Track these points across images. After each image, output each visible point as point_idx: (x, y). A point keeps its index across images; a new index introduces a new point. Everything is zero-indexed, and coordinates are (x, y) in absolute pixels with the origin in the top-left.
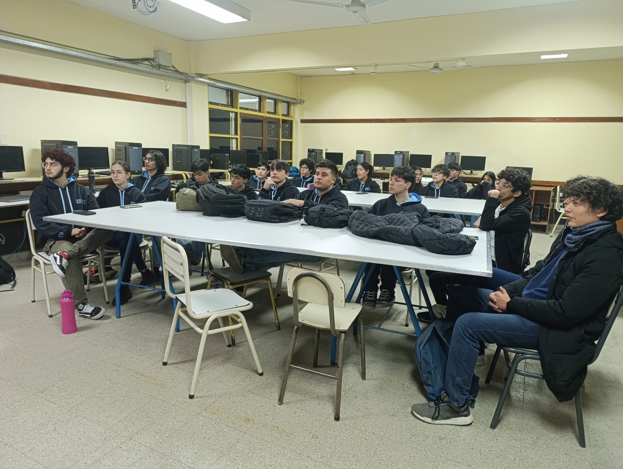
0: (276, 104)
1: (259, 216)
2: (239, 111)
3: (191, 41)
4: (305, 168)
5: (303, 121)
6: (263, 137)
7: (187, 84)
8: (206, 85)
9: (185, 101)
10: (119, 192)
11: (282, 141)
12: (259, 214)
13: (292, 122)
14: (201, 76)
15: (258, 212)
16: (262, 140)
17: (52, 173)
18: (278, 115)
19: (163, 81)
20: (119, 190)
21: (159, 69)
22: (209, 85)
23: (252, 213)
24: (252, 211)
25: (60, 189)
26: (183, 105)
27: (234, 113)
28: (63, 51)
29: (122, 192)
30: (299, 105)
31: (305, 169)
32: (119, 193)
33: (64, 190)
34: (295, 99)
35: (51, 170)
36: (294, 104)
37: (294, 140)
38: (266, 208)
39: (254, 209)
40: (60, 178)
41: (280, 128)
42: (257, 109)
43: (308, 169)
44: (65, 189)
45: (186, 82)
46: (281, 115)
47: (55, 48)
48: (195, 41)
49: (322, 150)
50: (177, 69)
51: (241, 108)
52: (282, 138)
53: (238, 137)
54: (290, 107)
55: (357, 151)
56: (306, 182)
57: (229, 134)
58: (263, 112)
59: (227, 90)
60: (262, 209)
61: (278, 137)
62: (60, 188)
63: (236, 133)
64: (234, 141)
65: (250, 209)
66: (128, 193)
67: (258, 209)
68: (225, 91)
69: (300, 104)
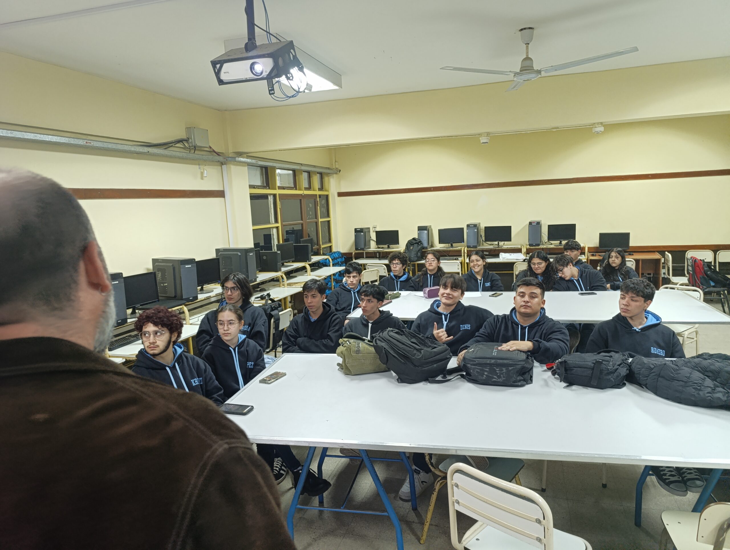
0: (309, 177)
1: (499, 380)
2: (278, 192)
3: (226, 110)
4: (397, 263)
5: (340, 194)
6: (302, 220)
7: (224, 167)
8: (244, 166)
9: (222, 189)
10: (230, 350)
11: (321, 222)
12: (499, 377)
13: (327, 197)
14: (240, 154)
15: (496, 374)
16: (302, 224)
17: (158, 346)
18: (314, 190)
19: (198, 166)
20: (230, 348)
21: (194, 152)
22: (249, 165)
23: (485, 376)
24: (486, 373)
25: (168, 369)
26: (221, 194)
27: (272, 196)
28: (85, 143)
29: (234, 350)
30: (335, 175)
31: (397, 265)
32: (231, 352)
33: (173, 368)
34: (329, 168)
35: (156, 342)
36: (328, 174)
37: (332, 219)
38: (510, 368)
39: (487, 370)
40: (166, 352)
41: (318, 206)
42: (293, 186)
43: (401, 265)
44: (174, 366)
45: (222, 164)
46: (317, 190)
47: (76, 140)
48: (231, 111)
49: (369, 228)
50: (213, 150)
51: (280, 188)
52: (321, 218)
53: (279, 225)
54: (324, 178)
55: (418, 227)
56: (400, 281)
57: (269, 223)
58: (300, 189)
59: (262, 167)
60: (503, 370)
61: (316, 217)
62: (168, 367)
63: (276, 221)
64: (275, 231)
65: (480, 370)
66: (242, 349)
67: (496, 371)
68: (259, 168)
69: (336, 173)
